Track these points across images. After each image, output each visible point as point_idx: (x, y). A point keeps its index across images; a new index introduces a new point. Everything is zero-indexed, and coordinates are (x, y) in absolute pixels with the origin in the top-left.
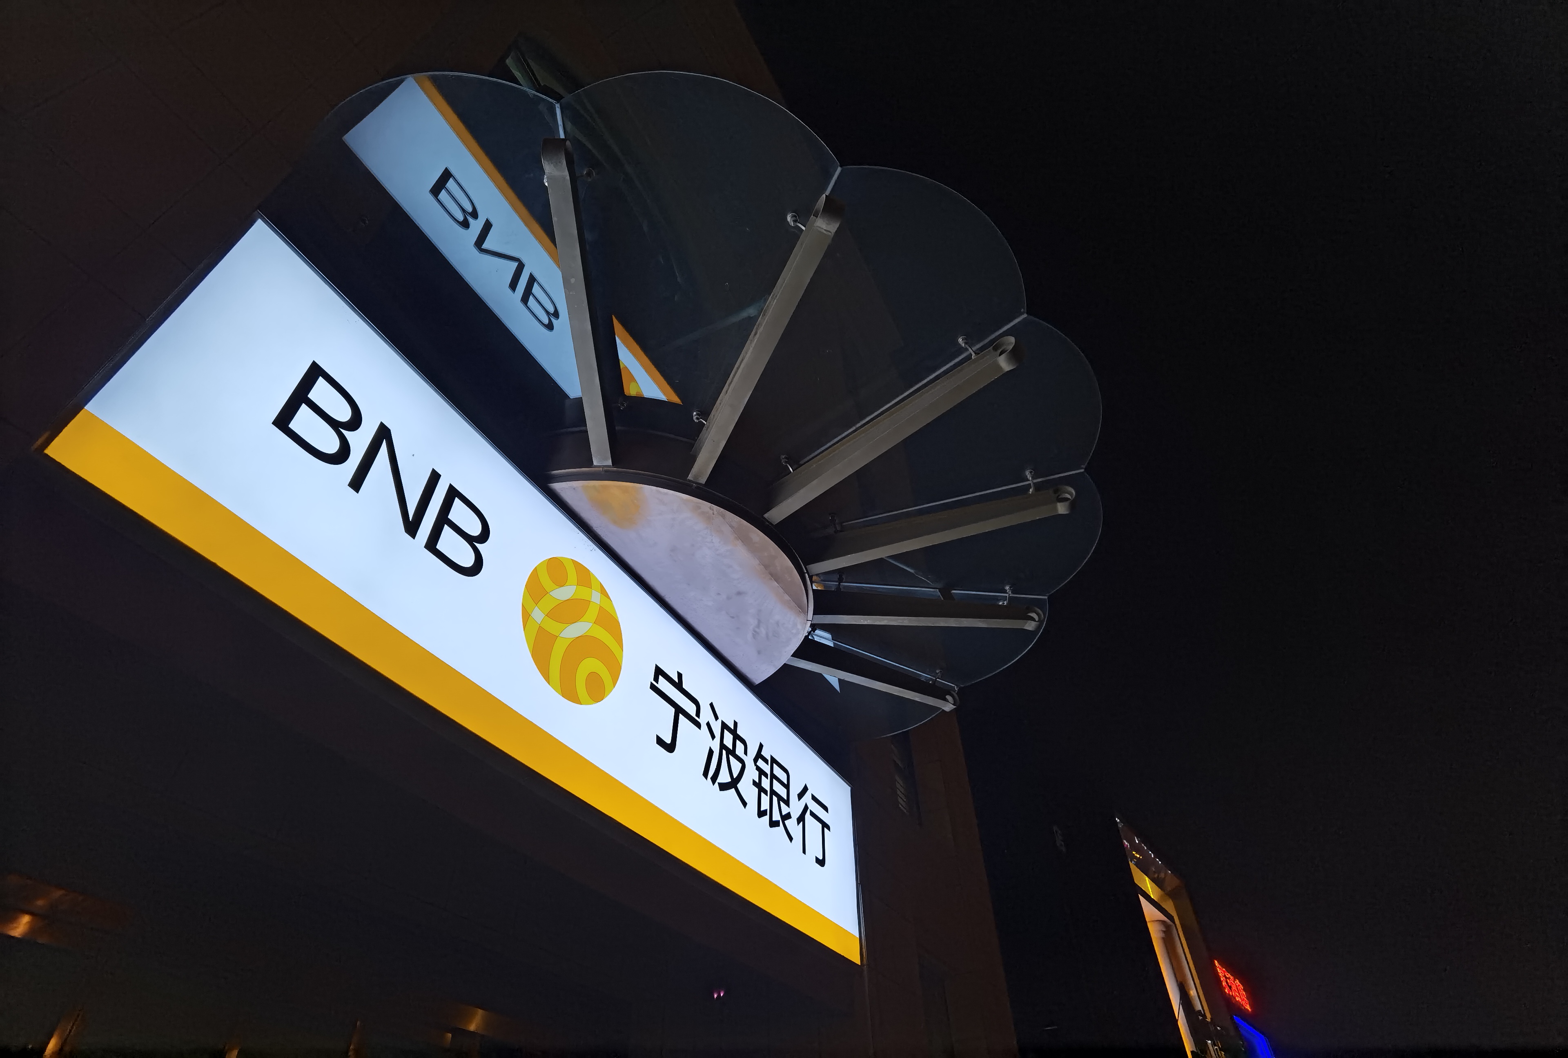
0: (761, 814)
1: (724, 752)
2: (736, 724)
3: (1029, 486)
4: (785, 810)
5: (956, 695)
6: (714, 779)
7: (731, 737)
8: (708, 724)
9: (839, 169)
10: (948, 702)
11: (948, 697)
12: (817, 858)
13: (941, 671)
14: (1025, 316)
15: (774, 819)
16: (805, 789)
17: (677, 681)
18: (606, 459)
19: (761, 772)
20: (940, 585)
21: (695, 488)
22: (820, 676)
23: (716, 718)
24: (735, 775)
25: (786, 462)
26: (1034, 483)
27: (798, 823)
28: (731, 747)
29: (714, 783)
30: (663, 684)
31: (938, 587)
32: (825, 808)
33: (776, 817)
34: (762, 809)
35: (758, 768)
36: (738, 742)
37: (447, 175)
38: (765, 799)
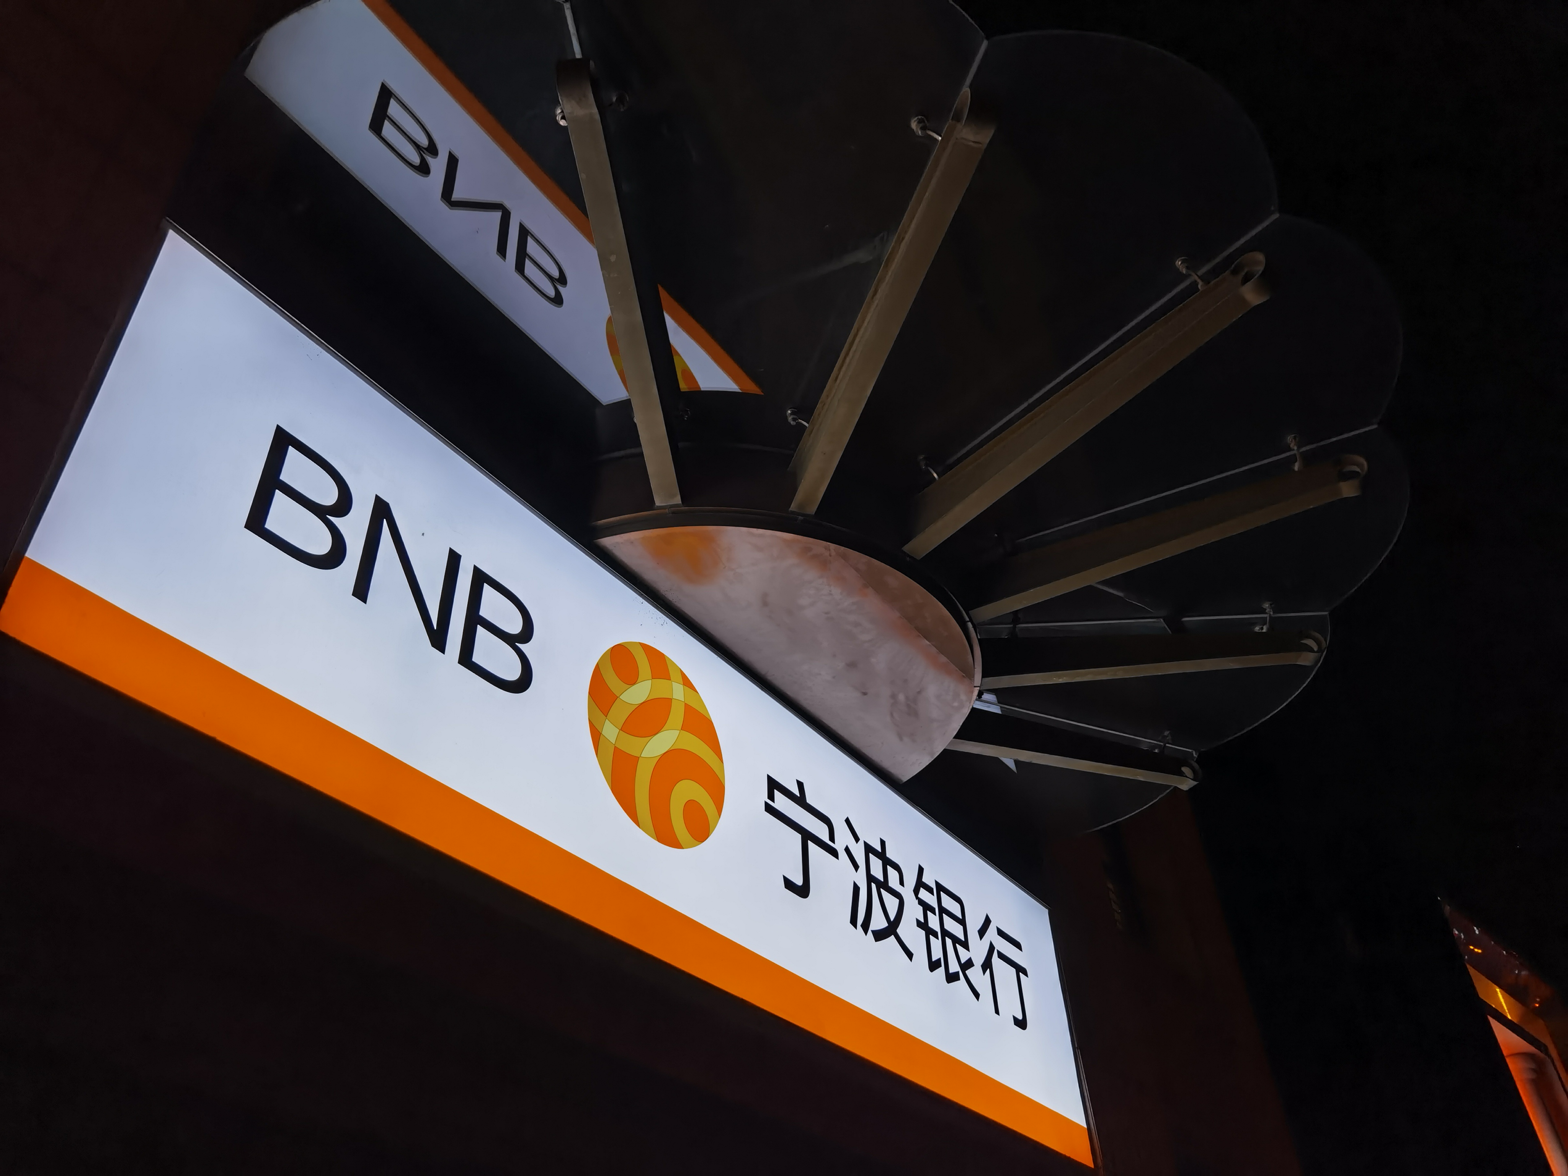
0: (934, 966)
1: (874, 886)
2: (883, 843)
3: (1293, 459)
4: (964, 955)
5: (1196, 765)
6: (866, 926)
7: (880, 862)
8: (847, 850)
9: (985, 44)
10: (1186, 777)
11: (1185, 770)
12: (1015, 1019)
13: (1170, 733)
14: (1278, 215)
15: (951, 970)
16: (987, 922)
17: (798, 794)
18: (673, 496)
19: (926, 907)
21: (802, 522)
23: (857, 839)
24: (892, 916)
25: (927, 465)
26: (1301, 454)
27: (984, 972)
28: (882, 879)
29: (866, 933)
30: (781, 802)
31: (1162, 615)
32: (1018, 945)
33: (954, 967)
34: (934, 959)
35: (921, 902)
36: (889, 868)
37: (385, 94)
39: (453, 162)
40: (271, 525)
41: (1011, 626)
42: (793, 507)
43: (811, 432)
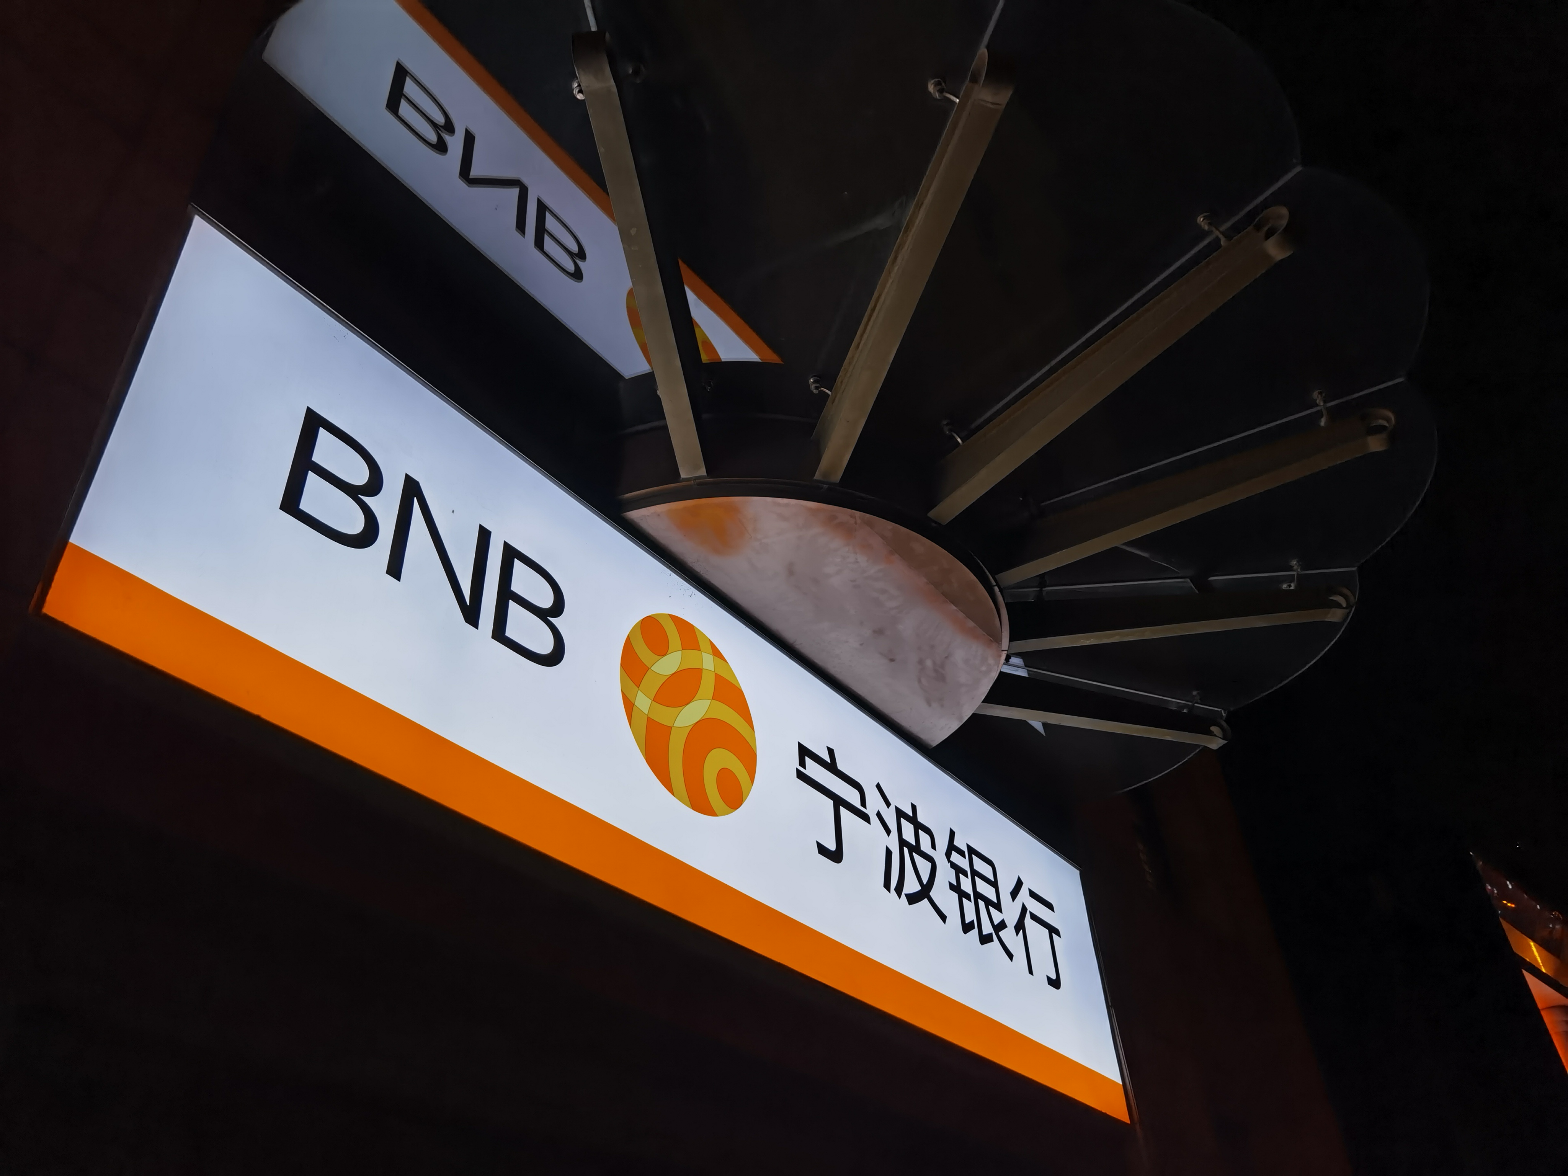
0: (967, 927)
1: (906, 850)
2: (914, 807)
3: (1319, 414)
4: (997, 917)
5: (1224, 724)
6: (899, 890)
7: (911, 827)
8: (879, 815)
10: (1215, 735)
11: (1213, 728)
12: (1049, 979)
13: (1199, 693)
14: (1299, 169)
15: (984, 933)
16: (1019, 884)
17: (829, 761)
18: (698, 468)
19: (959, 870)
20: (1190, 572)
21: (827, 489)
22: (1024, 724)
23: (888, 804)
24: (925, 880)
25: (950, 430)
26: (1327, 409)
27: (1017, 933)
28: (914, 843)
29: (899, 896)
30: (813, 769)
31: (1189, 575)
32: (1050, 906)
33: (987, 929)
34: (967, 921)
35: (953, 865)
36: (921, 833)
38: (969, 906)
39: (469, 139)
40: (304, 506)
41: (1038, 589)
42: (817, 476)
43: (834, 400)
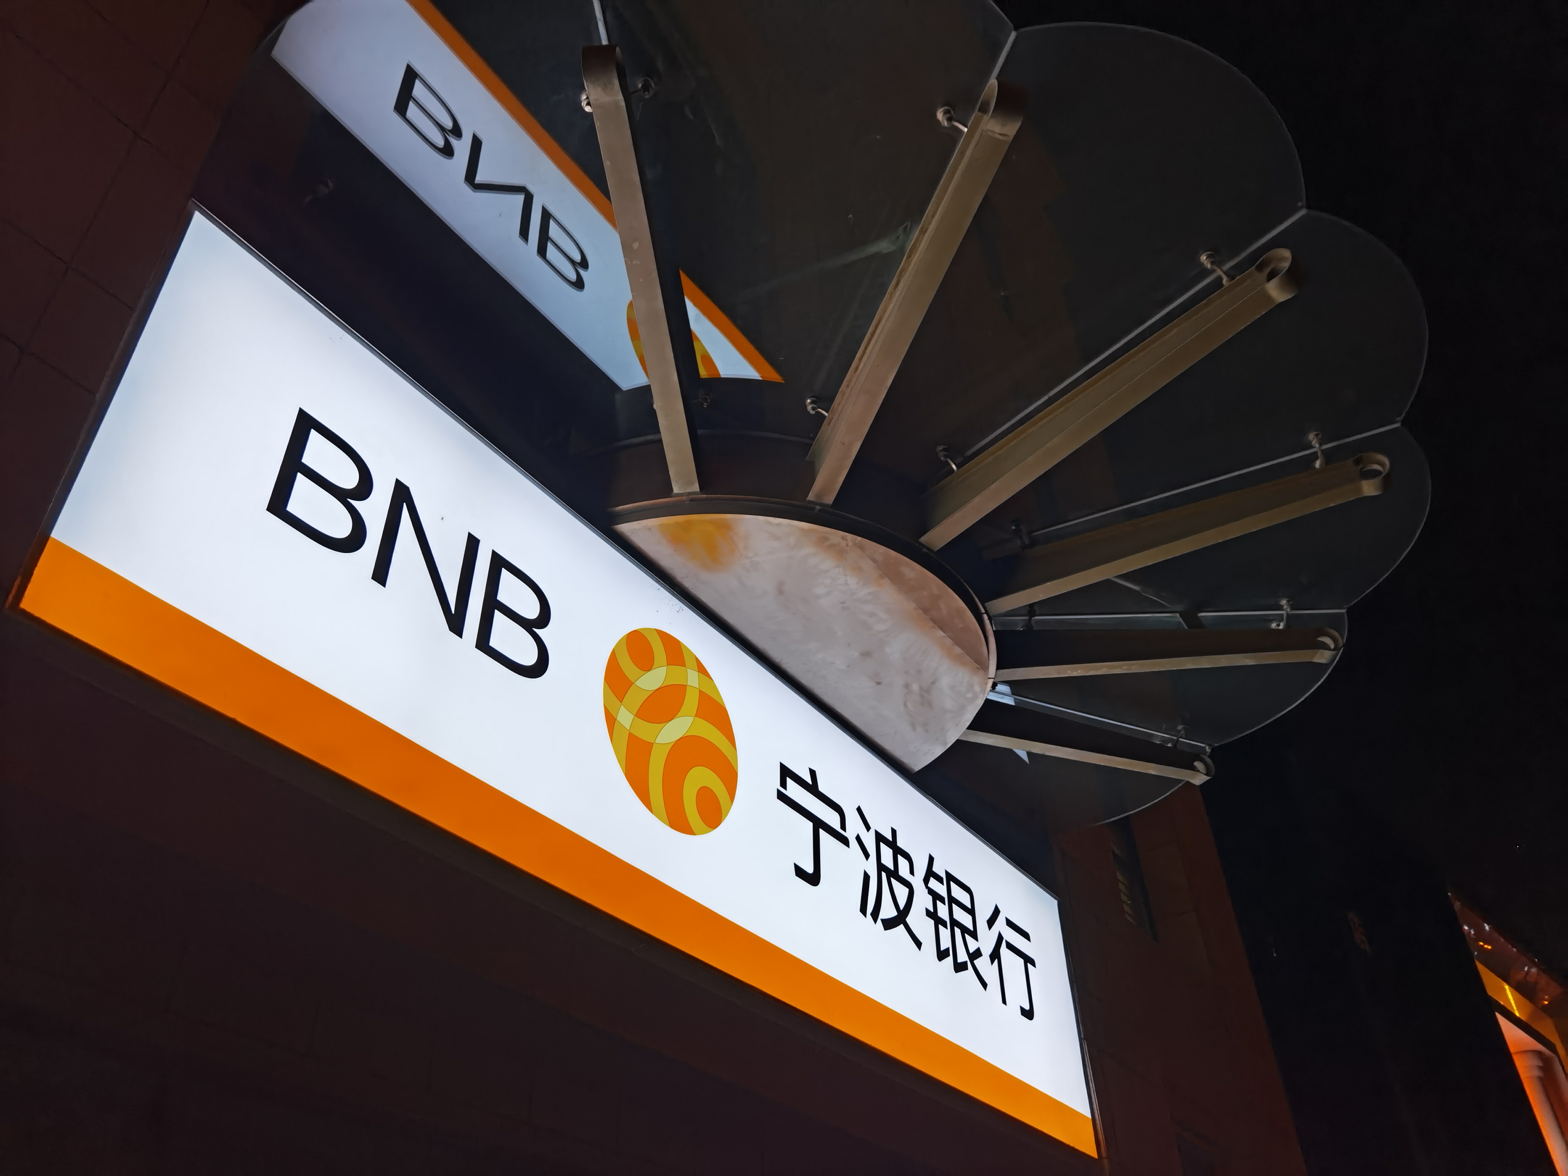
0: (942, 955)
1: (884, 875)
2: (894, 832)
3: (1314, 457)
4: (973, 945)
5: (1208, 760)
6: (875, 915)
7: (890, 851)
8: (858, 838)
9: (1013, 35)
10: (1198, 771)
11: (1197, 764)
12: (1022, 1009)
13: (1184, 728)
14: (1303, 212)
15: (959, 961)
16: (996, 912)
17: (810, 782)
18: (691, 483)
19: (936, 897)
20: (1180, 608)
21: (819, 511)
22: (1009, 752)
23: (868, 828)
24: (902, 905)
25: (946, 456)
26: (1323, 451)
27: (992, 962)
28: (892, 868)
29: (875, 921)
30: (794, 791)
31: (1179, 610)
32: (1026, 936)
33: (962, 957)
34: (943, 948)
35: (931, 892)
36: (900, 858)
37: (411, 76)
38: (945, 933)
39: (477, 144)
40: (292, 507)
41: (1027, 618)
42: (811, 497)
43: (831, 420)
